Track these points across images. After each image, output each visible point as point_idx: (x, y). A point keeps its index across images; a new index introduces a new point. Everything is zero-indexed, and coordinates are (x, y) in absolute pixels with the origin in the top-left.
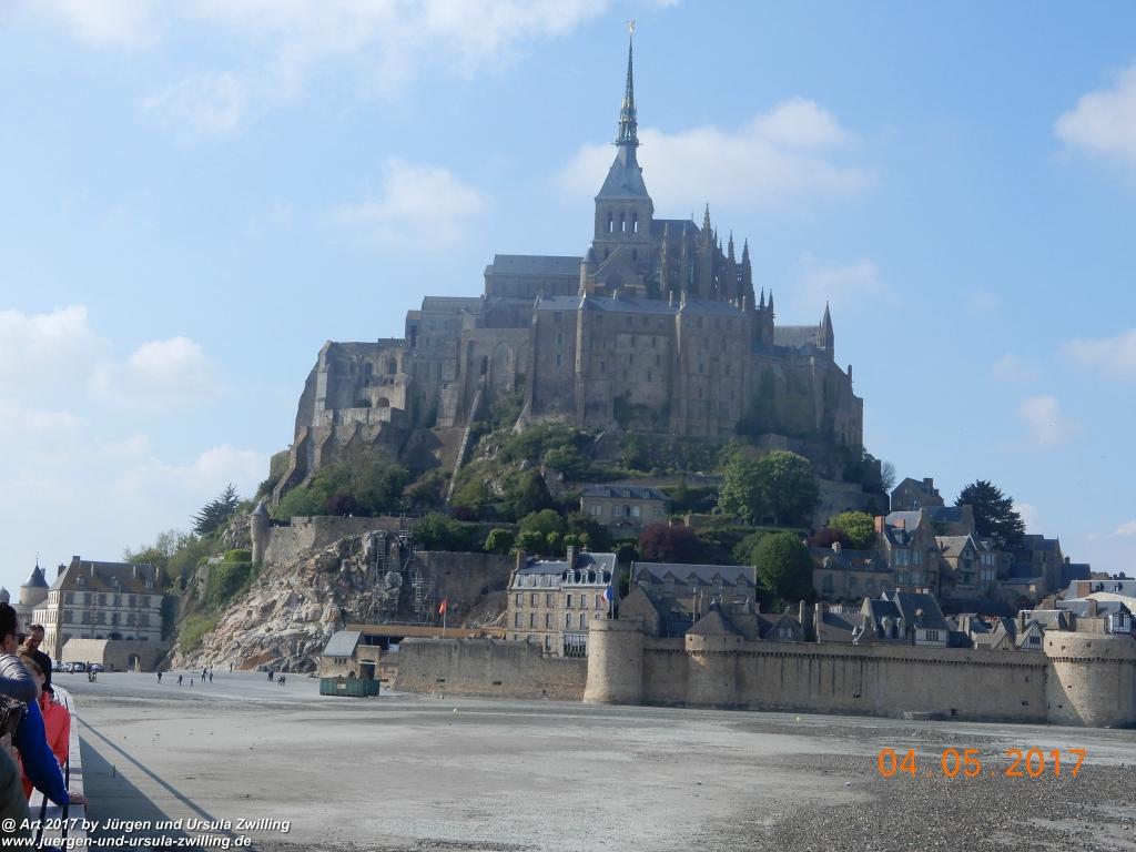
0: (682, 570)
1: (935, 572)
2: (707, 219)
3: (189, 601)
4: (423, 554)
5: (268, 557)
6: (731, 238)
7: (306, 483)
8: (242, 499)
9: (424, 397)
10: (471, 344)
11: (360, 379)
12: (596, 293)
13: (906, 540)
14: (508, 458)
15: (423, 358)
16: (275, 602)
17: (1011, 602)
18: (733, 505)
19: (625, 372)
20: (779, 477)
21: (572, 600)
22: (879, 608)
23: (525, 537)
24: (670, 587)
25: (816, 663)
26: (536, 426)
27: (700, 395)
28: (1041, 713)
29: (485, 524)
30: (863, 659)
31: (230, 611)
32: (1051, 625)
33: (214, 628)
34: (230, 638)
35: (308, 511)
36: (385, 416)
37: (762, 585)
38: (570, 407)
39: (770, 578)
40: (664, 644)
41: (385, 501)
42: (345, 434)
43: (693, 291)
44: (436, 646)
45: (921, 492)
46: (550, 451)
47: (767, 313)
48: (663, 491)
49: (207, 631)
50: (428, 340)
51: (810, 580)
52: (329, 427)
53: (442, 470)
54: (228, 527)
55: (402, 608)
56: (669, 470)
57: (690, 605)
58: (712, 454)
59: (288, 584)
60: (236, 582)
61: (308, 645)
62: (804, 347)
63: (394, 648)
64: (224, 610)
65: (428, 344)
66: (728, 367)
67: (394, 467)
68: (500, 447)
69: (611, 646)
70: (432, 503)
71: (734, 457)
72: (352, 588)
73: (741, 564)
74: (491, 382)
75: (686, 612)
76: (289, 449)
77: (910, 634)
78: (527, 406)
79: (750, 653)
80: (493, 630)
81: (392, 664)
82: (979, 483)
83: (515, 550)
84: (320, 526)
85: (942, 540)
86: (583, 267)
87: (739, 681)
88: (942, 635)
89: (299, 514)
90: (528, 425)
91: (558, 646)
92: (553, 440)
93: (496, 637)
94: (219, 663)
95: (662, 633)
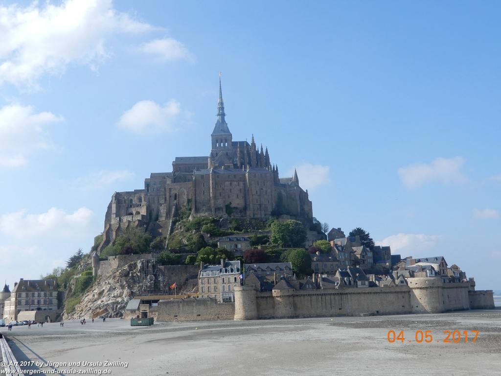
0: (264, 266)
4: (162, 267)
5: (99, 273)
7: (110, 245)
8: (85, 253)
9: (153, 210)
10: (170, 189)
12: (216, 168)
14: (188, 230)
15: (152, 196)
16: (104, 290)
18: (275, 241)
21: (225, 280)
22: (343, 274)
24: (260, 272)
25: (324, 298)
26: (197, 217)
28: (410, 310)
29: (184, 254)
30: (341, 294)
31: (86, 295)
33: (80, 302)
34: (87, 306)
35: (115, 254)
36: (139, 218)
38: (209, 210)
40: (264, 294)
42: (124, 225)
43: (251, 165)
44: (173, 302)
46: (204, 226)
47: (275, 173)
49: (77, 304)
50: (153, 189)
52: (118, 224)
53: (163, 236)
54: (80, 264)
55: (155, 288)
56: (249, 230)
58: (264, 223)
59: (109, 283)
60: (87, 284)
61: (119, 306)
63: (155, 305)
64: (83, 295)
66: (266, 191)
67: (147, 235)
68: (184, 226)
70: (160, 249)
72: (135, 282)
74: (179, 203)
75: (270, 281)
77: (355, 283)
78: (193, 210)
79: (298, 295)
80: (193, 294)
81: (155, 311)
84: (120, 260)
85: (353, 248)
87: (295, 306)
88: (367, 283)
89: (110, 255)
90: (194, 217)
91: (220, 299)
92: (204, 222)
93: (195, 297)
95: (262, 291)
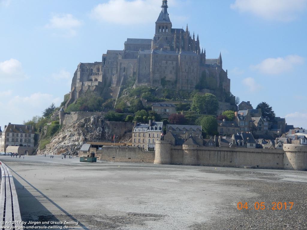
0: (181, 127)
1: (251, 128)
2: (187, 28)
3: (42, 135)
4: (108, 122)
5: (64, 123)
6: (194, 34)
7: (74, 102)
8: (56, 107)
9: (108, 78)
10: (121, 64)
11: (89, 73)
12: (156, 49)
13: (243, 118)
14: (131, 96)
15: (107, 67)
16: (66, 136)
17: (273, 136)
18: (195, 108)
19: (164, 71)
20: (208, 101)
21: (150, 135)
22: (237, 137)
23: (137, 117)
24: (178, 131)
25: (219, 153)
26: (139, 86)
27: (185, 78)
28: (282, 166)
29: (125, 114)
30: (232, 151)
31: (54, 138)
32: (285, 142)
33: (49, 143)
34: (54, 146)
35: (75, 110)
36: (97, 84)
37: (204, 131)
38: (149, 81)
39: (206, 129)
40: (177, 147)
41: (97, 108)
42: (85, 89)
43: (183, 48)
44: (112, 148)
45: (247, 105)
46: (143, 93)
47: (203, 55)
48: (175, 105)
49: (47, 144)
50: (108, 62)
51: (217, 130)
52: (81, 87)
53: (113, 99)
54: (52, 115)
55: (102, 137)
56: (177, 99)
57: (184, 136)
58: (189, 94)
59: (70, 131)
60: (55, 130)
61: (76, 148)
62: (214, 64)
63: (100, 148)
64: (52, 138)
65: (108, 64)
66: (193, 70)
67: (99, 98)
68: (129, 92)
69: (162, 148)
70: (110, 108)
71: (195, 95)
72: (88, 132)
73: (197, 125)
74: (126, 74)
75: (183, 139)
76: (69, 93)
77: (245, 145)
78: (136, 81)
79: (201, 150)
80: (128, 144)
81: (100, 153)
82: (263, 103)
83: (134, 121)
84: (79, 115)
85: (253, 118)
86: (152, 42)
87: (198, 158)
88: (254, 145)
89: (73, 111)
90: (137, 86)
91: (146, 148)
92: (144, 90)
93: (129, 145)
94: (50, 153)
95: (176, 144)
